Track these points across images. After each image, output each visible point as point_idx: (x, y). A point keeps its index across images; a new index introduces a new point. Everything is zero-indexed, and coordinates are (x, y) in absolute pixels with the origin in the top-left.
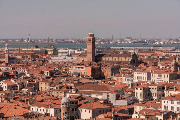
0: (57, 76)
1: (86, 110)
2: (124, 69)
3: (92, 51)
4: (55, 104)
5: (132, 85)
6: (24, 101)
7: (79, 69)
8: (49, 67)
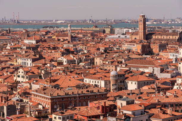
0: (110, 52)
1: (132, 82)
2: (171, 46)
3: (144, 30)
4: (105, 76)
5: (176, 60)
6: (79, 74)
7: (131, 46)
8: (105, 45)
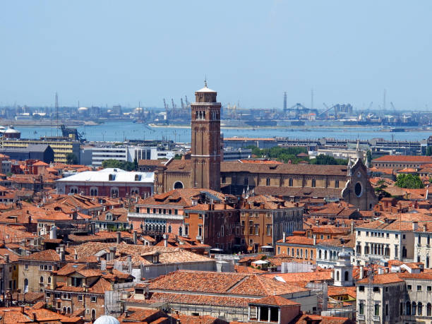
3: (211, 152)
5: (346, 276)
7: (162, 216)
8: (57, 209)
